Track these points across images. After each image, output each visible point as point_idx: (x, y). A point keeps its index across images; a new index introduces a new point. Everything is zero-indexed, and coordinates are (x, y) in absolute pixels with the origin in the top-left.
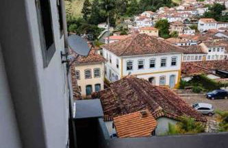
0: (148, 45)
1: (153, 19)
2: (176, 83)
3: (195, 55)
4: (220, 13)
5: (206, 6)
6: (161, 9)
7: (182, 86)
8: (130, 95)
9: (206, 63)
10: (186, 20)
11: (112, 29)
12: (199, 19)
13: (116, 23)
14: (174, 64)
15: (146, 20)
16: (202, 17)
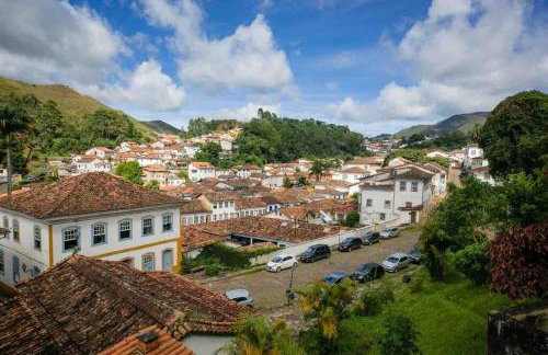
0: (114, 194)
1: (110, 159)
2: (175, 264)
3: (193, 216)
4: (216, 155)
5: (196, 145)
6: (123, 144)
7: (186, 267)
8: (84, 301)
9: (215, 224)
10: (169, 164)
11: (18, 179)
12: (189, 163)
13: (29, 166)
14: (167, 227)
15: (97, 161)
16: (193, 160)
